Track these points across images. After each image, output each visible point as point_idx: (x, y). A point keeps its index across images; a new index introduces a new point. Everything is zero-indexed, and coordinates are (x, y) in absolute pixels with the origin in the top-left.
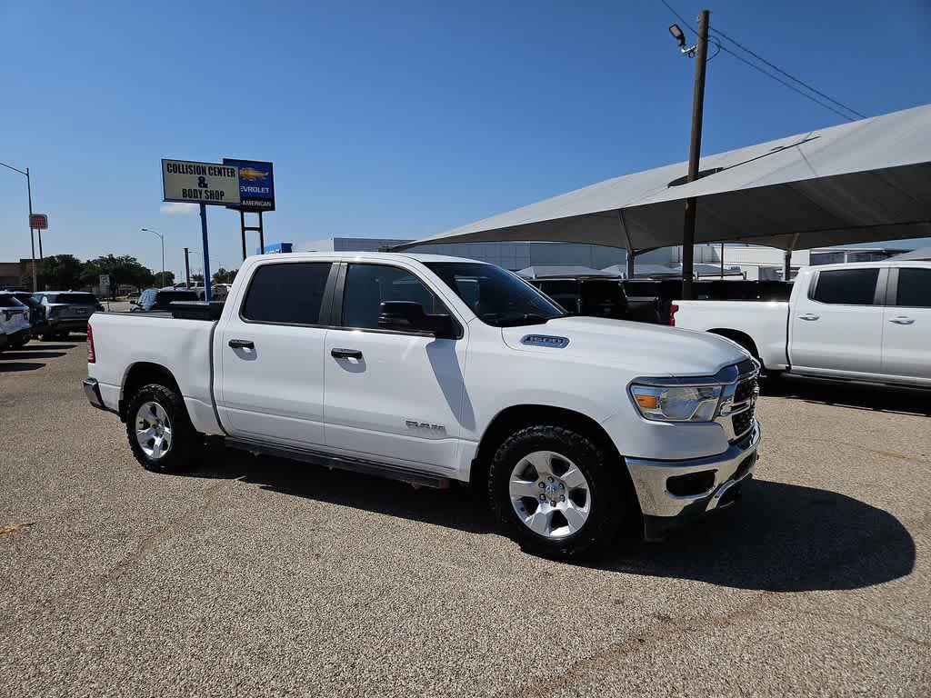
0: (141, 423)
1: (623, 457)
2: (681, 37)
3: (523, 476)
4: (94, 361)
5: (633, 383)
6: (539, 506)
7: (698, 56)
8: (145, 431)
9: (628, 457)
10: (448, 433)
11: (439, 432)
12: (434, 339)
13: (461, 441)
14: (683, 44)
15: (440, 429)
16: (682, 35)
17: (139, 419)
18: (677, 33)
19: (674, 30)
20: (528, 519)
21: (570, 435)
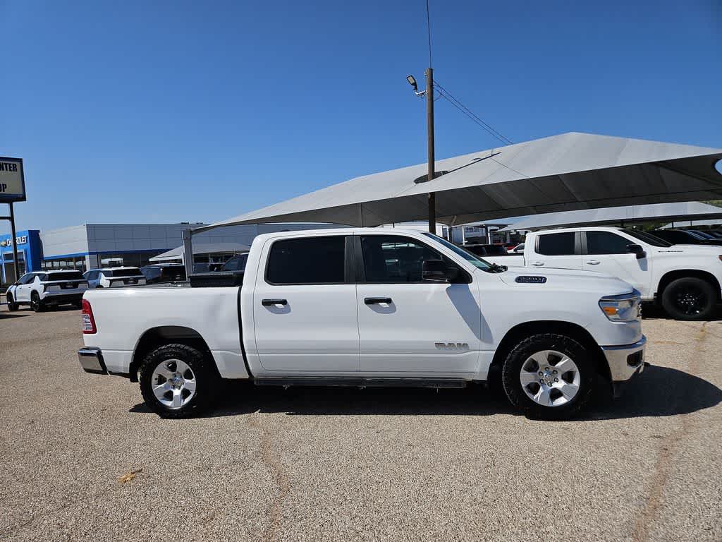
0: (156, 379)
1: (600, 346)
2: (415, 84)
3: (529, 369)
4: (94, 331)
5: (600, 301)
6: (541, 387)
7: (427, 97)
8: (162, 385)
9: (603, 346)
10: (470, 348)
11: (463, 349)
12: (450, 285)
13: (481, 352)
14: (416, 88)
15: (464, 346)
16: (415, 83)
17: (155, 376)
18: (413, 82)
19: (410, 79)
20: (535, 398)
21: (562, 338)
